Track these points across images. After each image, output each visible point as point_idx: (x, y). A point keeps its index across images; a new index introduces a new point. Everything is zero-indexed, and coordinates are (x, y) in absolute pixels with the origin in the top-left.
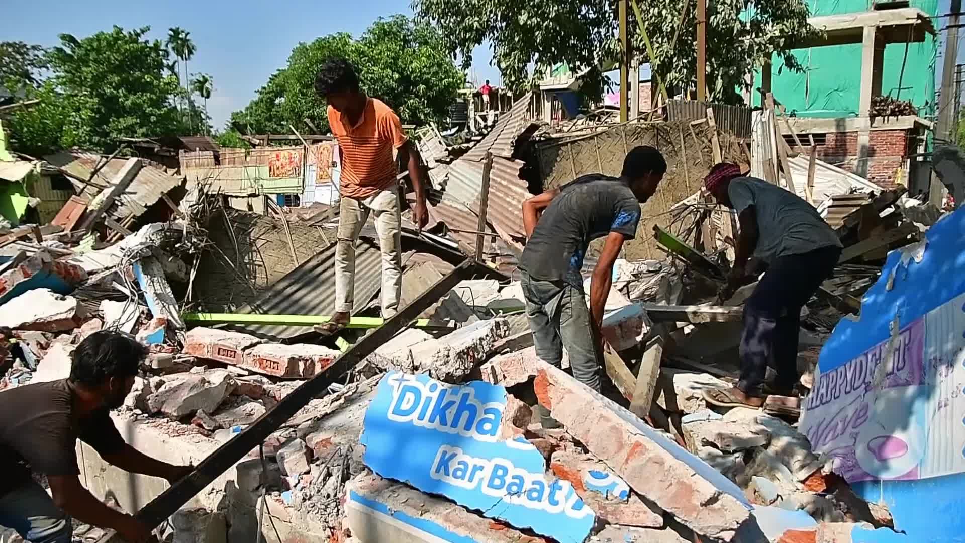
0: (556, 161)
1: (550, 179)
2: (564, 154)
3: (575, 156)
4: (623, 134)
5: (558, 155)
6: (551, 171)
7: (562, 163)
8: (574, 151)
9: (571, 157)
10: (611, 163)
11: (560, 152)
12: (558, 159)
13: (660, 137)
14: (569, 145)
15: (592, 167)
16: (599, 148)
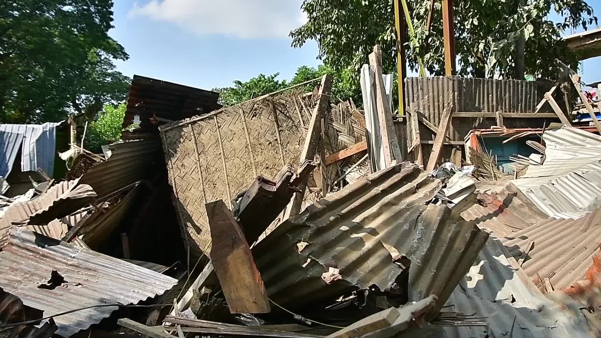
0: (180, 142)
1: (174, 160)
2: (186, 134)
3: (197, 136)
4: (241, 111)
5: (181, 137)
6: (176, 152)
7: (185, 144)
8: (195, 132)
9: (193, 137)
10: (232, 142)
11: (183, 133)
12: (182, 140)
13: (278, 112)
14: (190, 125)
15: (213, 147)
16: (219, 127)
